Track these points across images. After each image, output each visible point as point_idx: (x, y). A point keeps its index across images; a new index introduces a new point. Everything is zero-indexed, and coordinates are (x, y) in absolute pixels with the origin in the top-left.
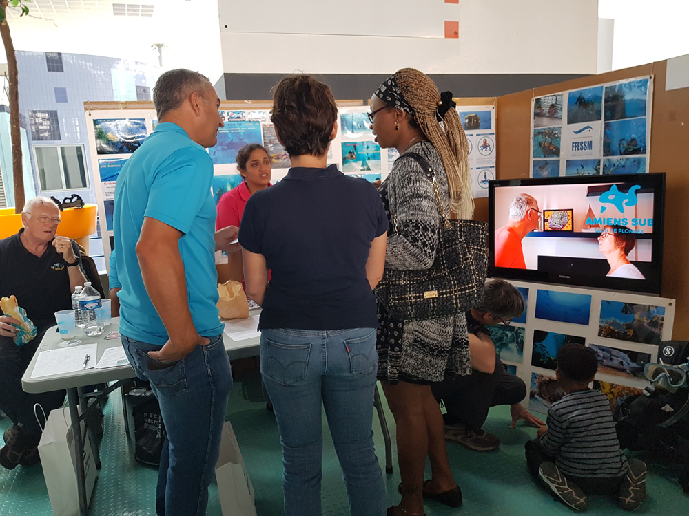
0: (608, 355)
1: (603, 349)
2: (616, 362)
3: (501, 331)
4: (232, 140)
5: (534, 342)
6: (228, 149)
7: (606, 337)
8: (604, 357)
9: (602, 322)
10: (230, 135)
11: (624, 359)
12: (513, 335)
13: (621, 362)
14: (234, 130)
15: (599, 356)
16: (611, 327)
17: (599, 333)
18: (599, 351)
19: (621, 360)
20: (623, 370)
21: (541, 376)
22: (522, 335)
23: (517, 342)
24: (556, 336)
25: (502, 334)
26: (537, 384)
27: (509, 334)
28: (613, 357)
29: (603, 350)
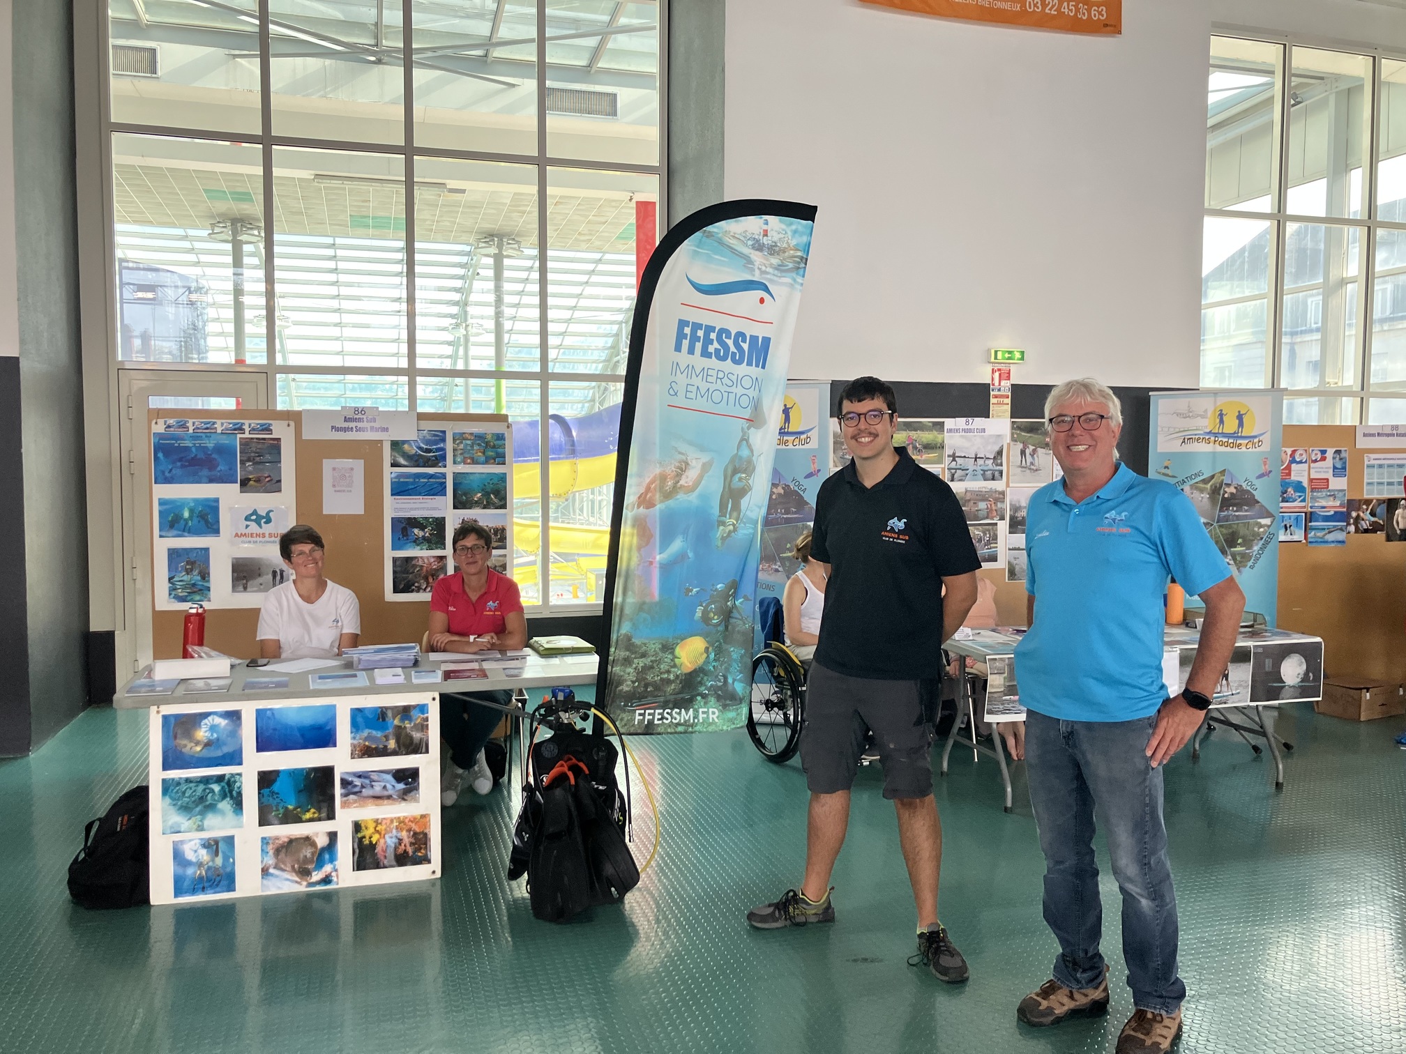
0: (367, 781)
1: (359, 775)
2: (378, 788)
3: (201, 787)
4: (196, 455)
5: (259, 789)
6: (189, 466)
7: (361, 757)
8: (363, 787)
9: (355, 739)
10: (194, 449)
11: (387, 782)
12: (223, 788)
13: (385, 787)
14: (200, 444)
15: (356, 786)
16: (367, 743)
17: (352, 754)
18: (355, 779)
19: (383, 784)
20: (389, 797)
21: (277, 838)
22: (238, 784)
23: (232, 797)
24: (293, 773)
25: (204, 790)
26: (271, 853)
27: (216, 788)
28: (373, 783)
29: (360, 777)
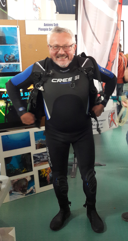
0: (42, 156)
1: (39, 154)
5: (6, 164)
7: (39, 148)
8: (41, 158)
9: (36, 142)
15: (38, 158)
16: (41, 143)
17: (36, 148)
18: (38, 156)
21: (13, 181)
24: (17, 157)
26: (12, 186)
28: (44, 157)
